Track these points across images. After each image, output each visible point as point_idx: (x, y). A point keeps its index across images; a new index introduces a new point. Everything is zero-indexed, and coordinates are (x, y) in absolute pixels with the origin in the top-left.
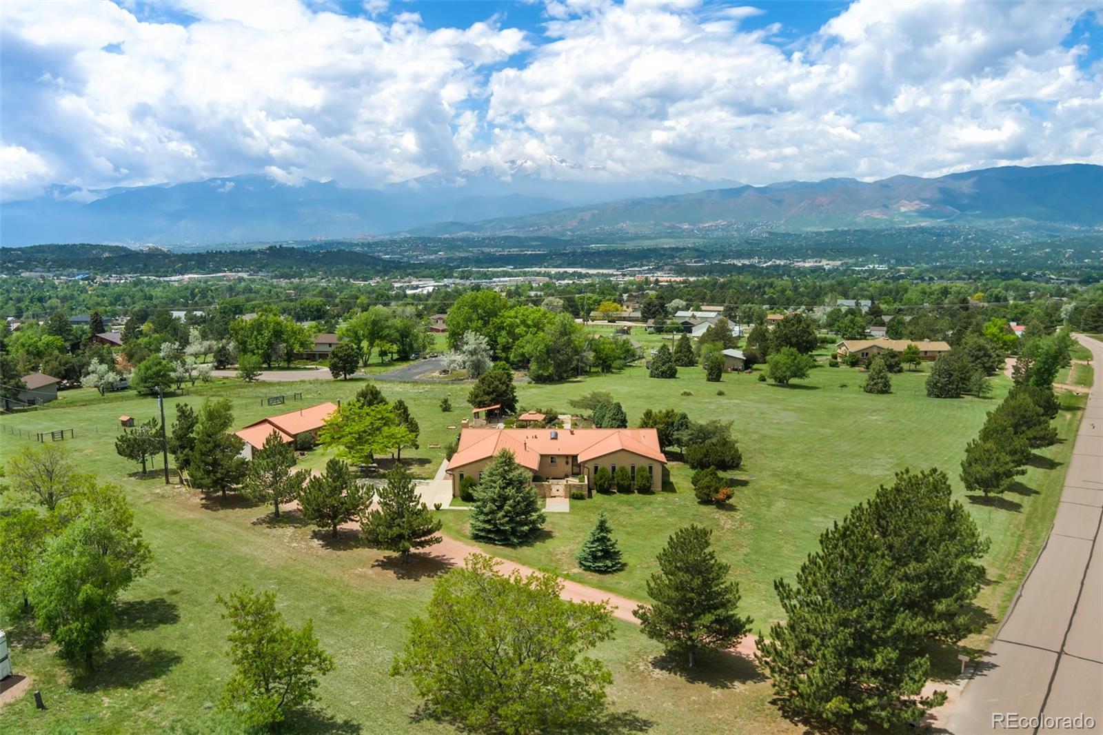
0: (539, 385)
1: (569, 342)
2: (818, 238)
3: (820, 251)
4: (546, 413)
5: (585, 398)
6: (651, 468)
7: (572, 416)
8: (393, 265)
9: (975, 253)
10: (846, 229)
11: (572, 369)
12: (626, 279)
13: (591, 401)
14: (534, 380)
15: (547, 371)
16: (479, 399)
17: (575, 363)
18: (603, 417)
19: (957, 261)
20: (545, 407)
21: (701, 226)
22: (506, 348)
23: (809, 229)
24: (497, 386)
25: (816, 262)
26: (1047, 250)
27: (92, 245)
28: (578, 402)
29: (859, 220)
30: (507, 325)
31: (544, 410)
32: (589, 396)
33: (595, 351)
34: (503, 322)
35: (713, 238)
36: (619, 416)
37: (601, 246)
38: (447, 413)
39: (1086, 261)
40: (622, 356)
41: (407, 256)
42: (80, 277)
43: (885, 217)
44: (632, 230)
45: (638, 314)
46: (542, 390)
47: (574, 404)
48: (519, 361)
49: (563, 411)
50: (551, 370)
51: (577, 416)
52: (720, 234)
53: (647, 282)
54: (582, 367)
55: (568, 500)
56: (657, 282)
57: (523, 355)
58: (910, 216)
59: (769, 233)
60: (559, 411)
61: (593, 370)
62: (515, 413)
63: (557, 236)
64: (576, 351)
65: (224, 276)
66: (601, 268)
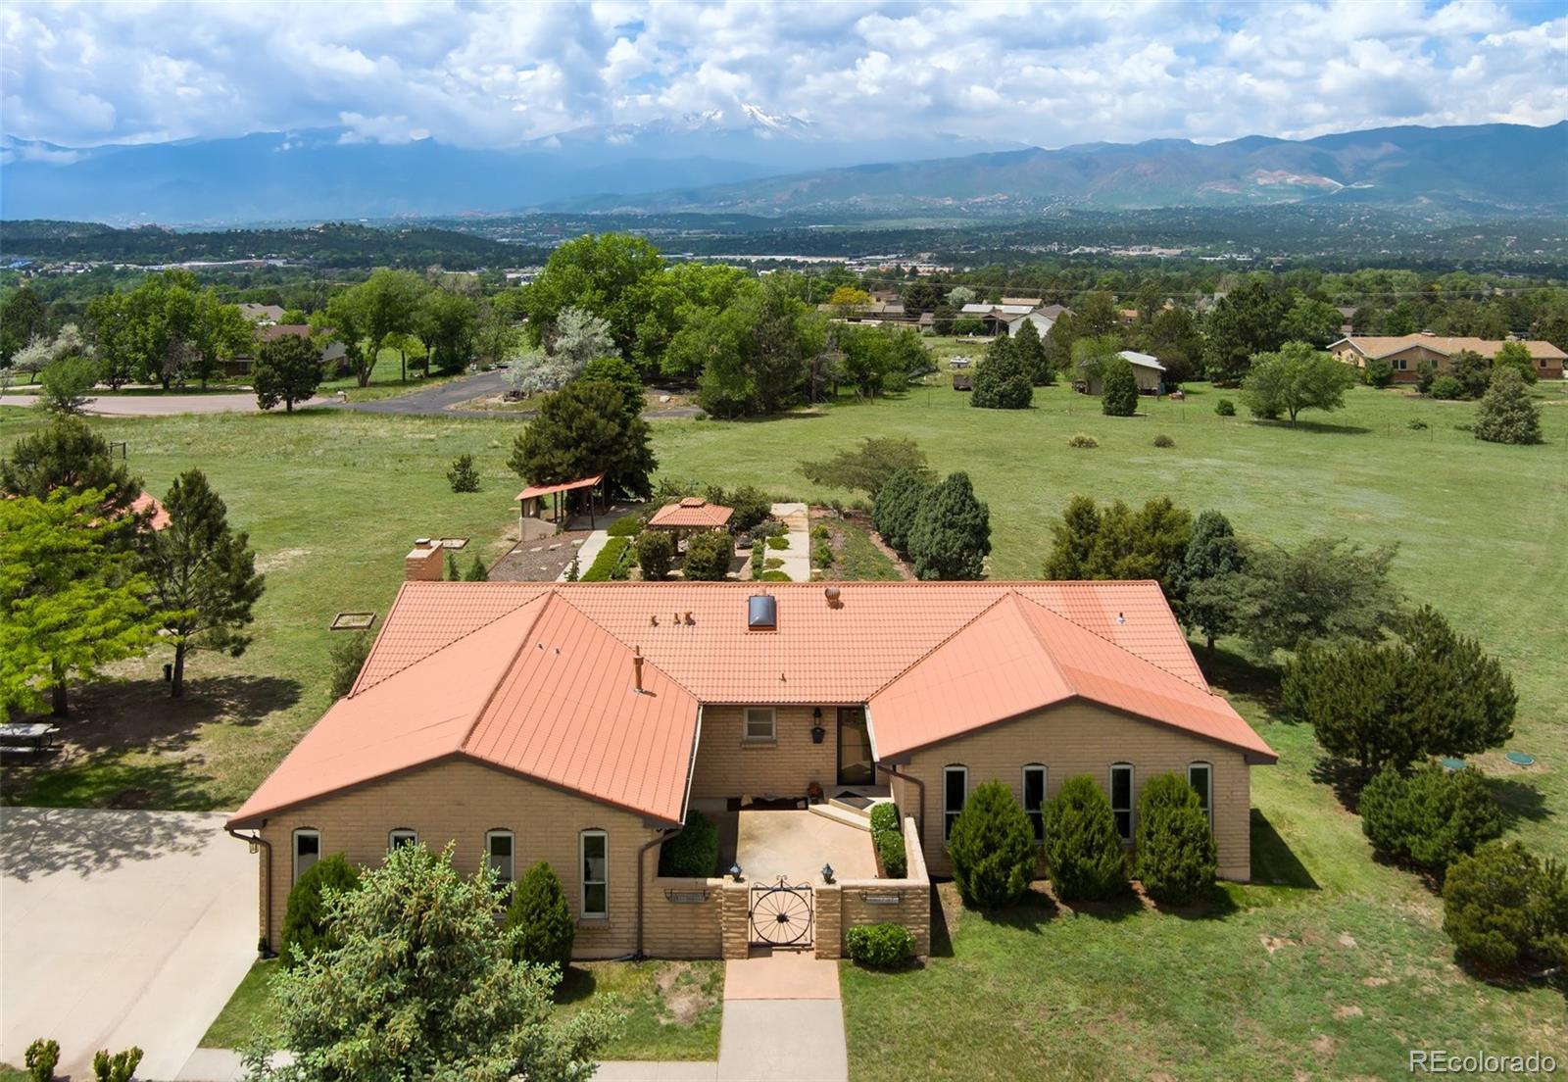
0: (722, 424)
1: (790, 331)
2: (1142, 218)
3: (1148, 236)
4: (736, 502)
5: (848, 457)
6: (1200, 779)
7: (811, 506)
8: (511, 250)
9: (1376, 240)
10: (1181, 206)
11: (797, 389)
12: (865, 269)
13: (863, 464)
14: (709, 411)
15: (742, 387)
16: (536, 461)
17: (806, 371)
18: (910, 513)
19: (1350, 249)
20: (733, 477)
21: (971, 201)
22: (654, 348)
23: (1127, 207)
24: (593, 424)
25: (1144, 250)
26: (1479, 237)
27: (52, 222)
28: (826, 468)
29: (1199, 194)
30: (659, 299)
31: (730, 490)
32: (858, 451)
33: (846, 350)
34: (647, 295)
35: (988, 218)
36: (967, 517)
37: (826, 228)
38: (465, 495)
39: (1537, 252)
40: (903, 365)
41: (534, 240)
42: (16, 265)
43: (1236, 192)
44: (870, 207)
45: (901, 309)
46: (726, 434)
47: (815, 473)
48: (680, 374)
49: (783, 491)
50: (750, 387)
51: (824, 507)
52: (999, 212)
53: (899, 272)
54: (819, 384)
55: (832, 967)
56: (914, 271)
57: (687, 361)
58: (1273, 191)
59: (1070, 211)
60: (772, 492)
61: (841, 391)
62: (648, 496)
63: (760, 214)
64: (807, 350)
65: (246, 264)
66: (825, 256)
